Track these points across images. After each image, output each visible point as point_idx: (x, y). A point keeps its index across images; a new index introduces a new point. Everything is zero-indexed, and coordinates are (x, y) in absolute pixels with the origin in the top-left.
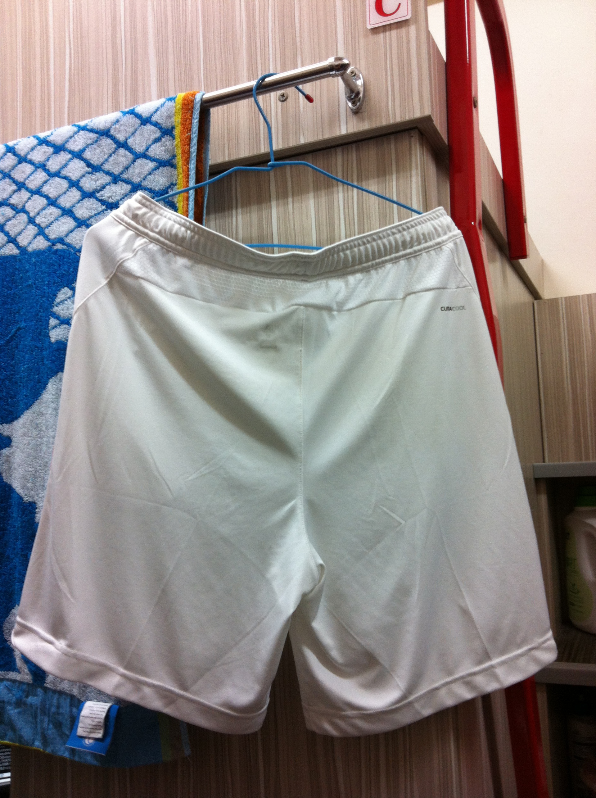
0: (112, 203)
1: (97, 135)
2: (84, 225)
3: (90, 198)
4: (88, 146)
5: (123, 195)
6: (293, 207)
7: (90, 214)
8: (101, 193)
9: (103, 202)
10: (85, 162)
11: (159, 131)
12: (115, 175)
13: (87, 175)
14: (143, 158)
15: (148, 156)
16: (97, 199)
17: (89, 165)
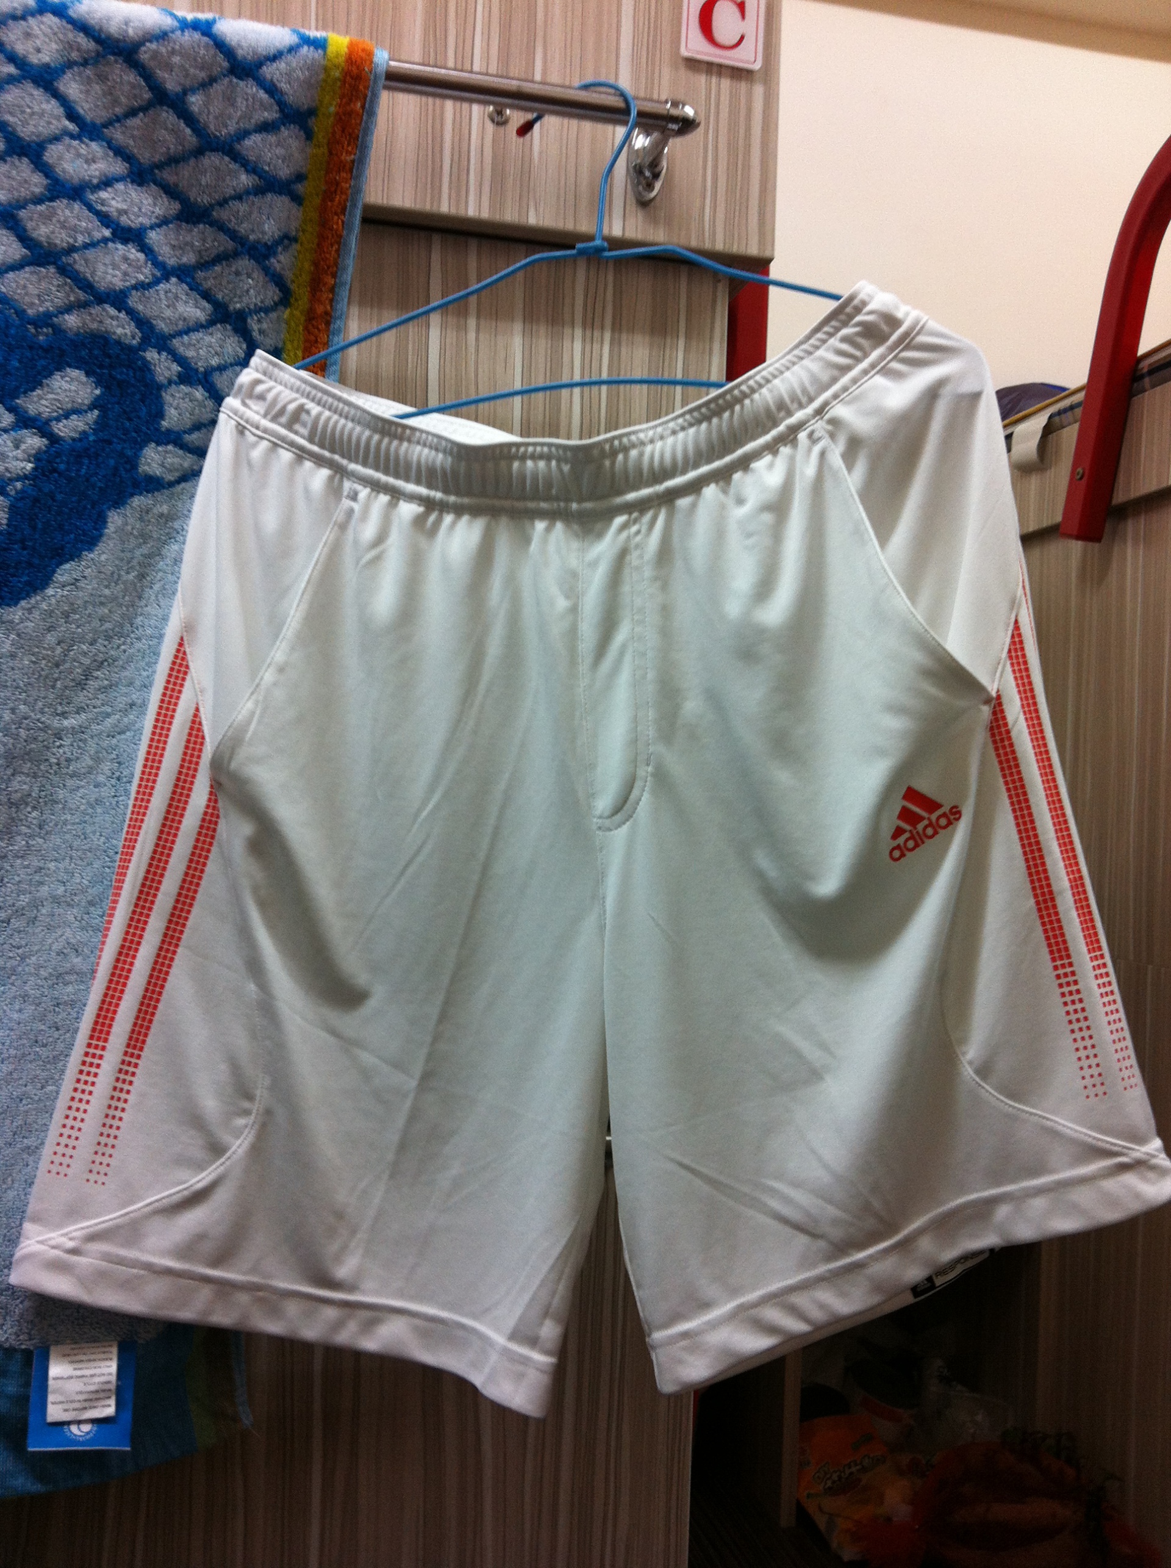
0: (129, 229)
1: (100, 49)
2: (54, 263)
3: (74, 200)
4: (70, 64)
5: (157, 218)
6: (477, 339)
7: (71, 241)
8: (103, 195)
9: (105, 219)
10: (62, 105)
11: (276, 108)
12: (140, 164)
13: (67, 140)
14: (224, 153)
15: (239, 154)
16: (90, 207)
17: (72, 115)
